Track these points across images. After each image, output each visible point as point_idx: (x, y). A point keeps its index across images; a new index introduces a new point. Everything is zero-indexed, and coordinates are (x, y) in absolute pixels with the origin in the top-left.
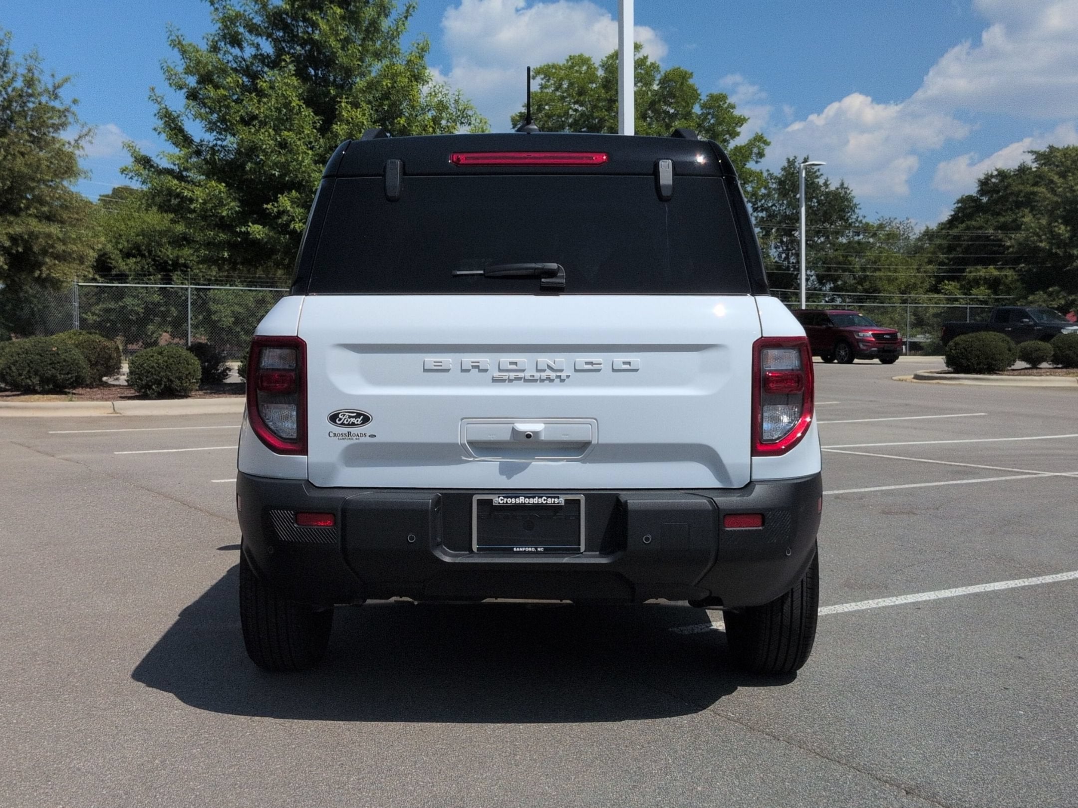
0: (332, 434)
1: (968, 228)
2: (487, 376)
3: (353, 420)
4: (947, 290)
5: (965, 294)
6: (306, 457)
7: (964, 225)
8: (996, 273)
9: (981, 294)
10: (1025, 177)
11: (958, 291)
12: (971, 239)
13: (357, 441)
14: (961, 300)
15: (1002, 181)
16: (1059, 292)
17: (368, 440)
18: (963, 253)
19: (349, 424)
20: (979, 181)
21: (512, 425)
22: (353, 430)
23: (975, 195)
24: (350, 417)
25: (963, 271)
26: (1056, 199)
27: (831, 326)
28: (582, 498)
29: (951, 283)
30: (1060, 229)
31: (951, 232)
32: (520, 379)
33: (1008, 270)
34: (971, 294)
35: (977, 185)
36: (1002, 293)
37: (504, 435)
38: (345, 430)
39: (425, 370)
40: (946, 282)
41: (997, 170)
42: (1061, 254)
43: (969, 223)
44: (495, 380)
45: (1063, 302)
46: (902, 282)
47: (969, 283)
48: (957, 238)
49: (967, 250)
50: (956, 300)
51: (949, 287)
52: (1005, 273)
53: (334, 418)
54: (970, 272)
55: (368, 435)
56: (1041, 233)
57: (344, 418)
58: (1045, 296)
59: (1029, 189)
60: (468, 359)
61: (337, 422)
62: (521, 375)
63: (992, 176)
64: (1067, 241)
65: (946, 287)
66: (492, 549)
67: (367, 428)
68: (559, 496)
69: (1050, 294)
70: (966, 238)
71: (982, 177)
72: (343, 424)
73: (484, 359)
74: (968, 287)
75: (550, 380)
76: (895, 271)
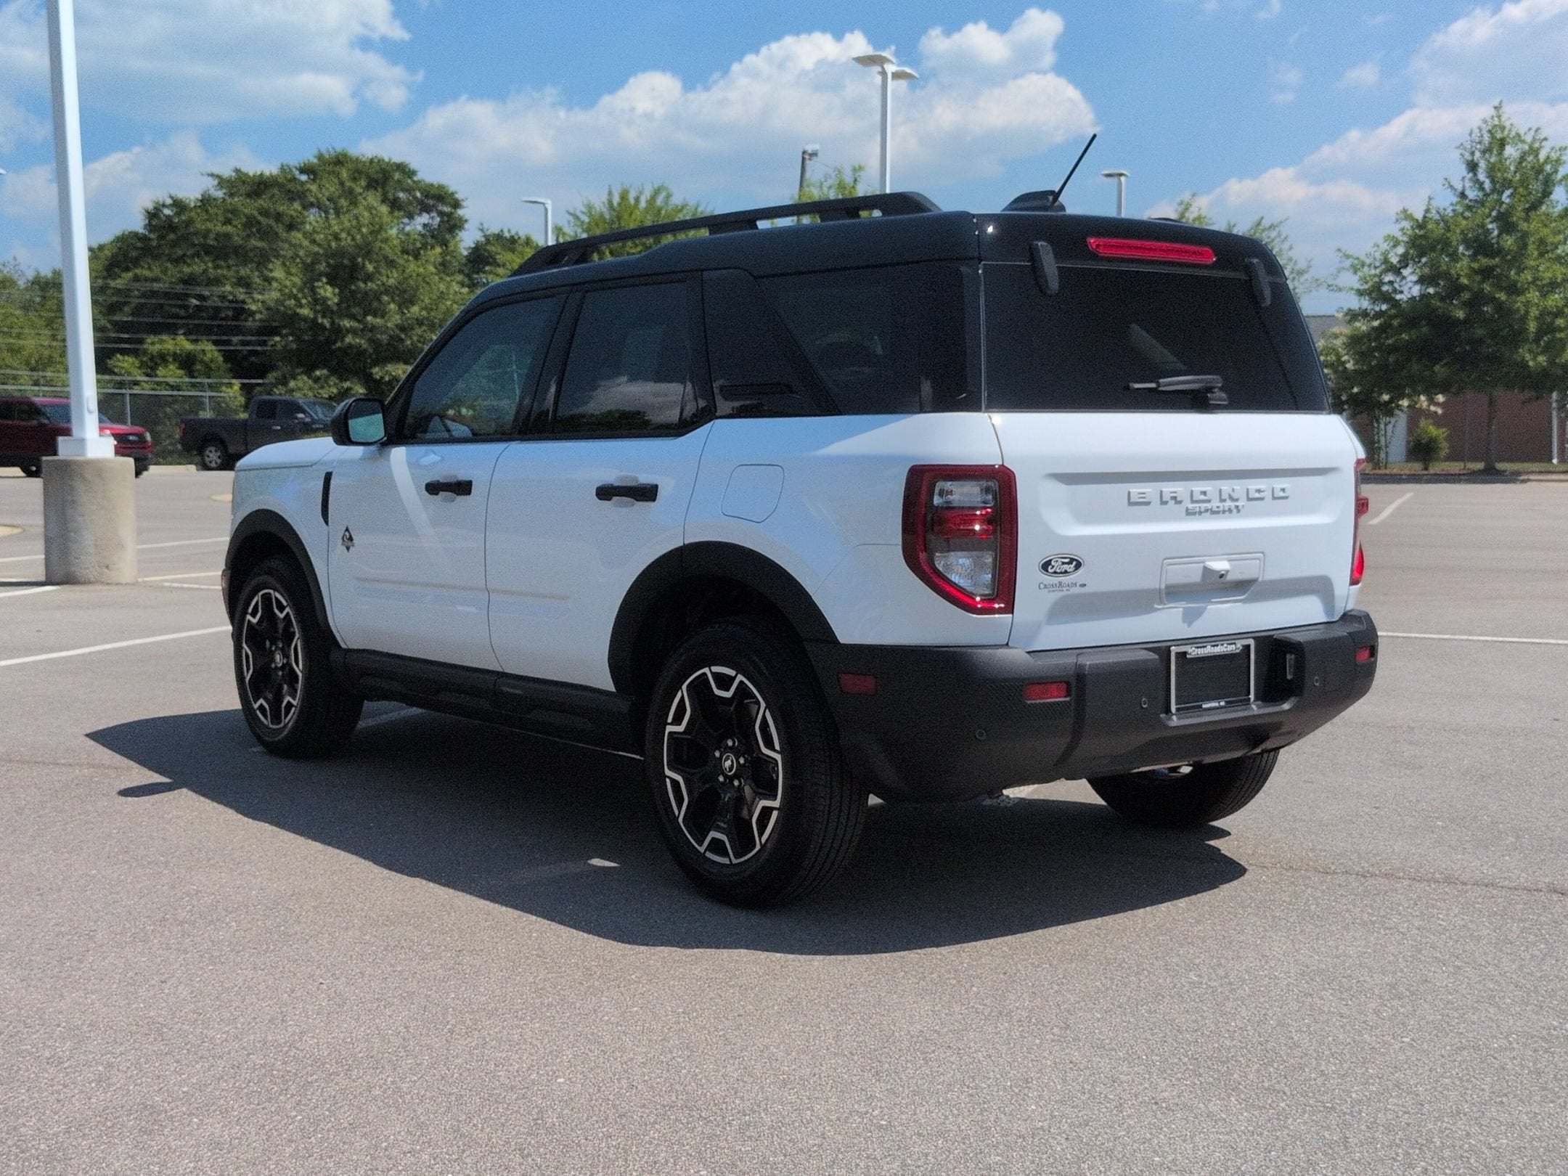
0: (1042, 586)
1: (136, 279)
2: (1182, 508)
3: (1066, 567)
4: (123, 368)
5: (148, 375)
6: (1011, 615)
7: (130, 275)
8: (188, 346)
9: (171, 376)
10: (211, 211)
11: (139, 371)
12: (144, 295)
13: (1068, 593)
14: (143, 384)
15: (178, 214)
16: (327, 377)
17: (1077, 590)
18: (133, 314)
19: (1061, 573)
20: (148, 212)
21: (1202, 565)
22: (1063, 579)
23: (141, 231)
24: (1063, 563)
25: (141, 341)
26: (316, 249)
27: (46, 421)
28: (1252, 642)
29: (126, 358)
30: (325, 291)
31: (112, 284)
32: (1206, 511)
33: (206, 343)
34: (156, 376)
35: (143, 218)
36: (200, 375)
37: (1195, 575)
38: (1055, 580)
39: (1130, 503)
40: (118, 356)
41: (171, 197)
42: (328, 325)
43: (138, 271)
44: (1189, 513)
45: (335, 391)
46: (31, 355)
47: (152, 359)
48: (125, 293)
49: (138, 310)
50: (136, 383)
51: (126, 365)
52: (203, 347)
53: (1045, 566)
54: (153, 343)
55: (1078, 585)
56: (300, 295)
57: (1057, 566)
58: (310, 382)
59: (220, 228)
60: (1169, 488)
61: (1050, 570)
62: (1208, 505)
63: (164, 206)
64: (335, 308)
65: (120, 364)
66: (1188, 708)
67: (1078, 576)
68: (1236, 641)
69: (317, 380)
70: (136, 293)
71: (150, 206)
72: (1055, 572)
73: (1179, 488)
74: (152, 364)
75: (1230, 511)
76: (19, 336)
